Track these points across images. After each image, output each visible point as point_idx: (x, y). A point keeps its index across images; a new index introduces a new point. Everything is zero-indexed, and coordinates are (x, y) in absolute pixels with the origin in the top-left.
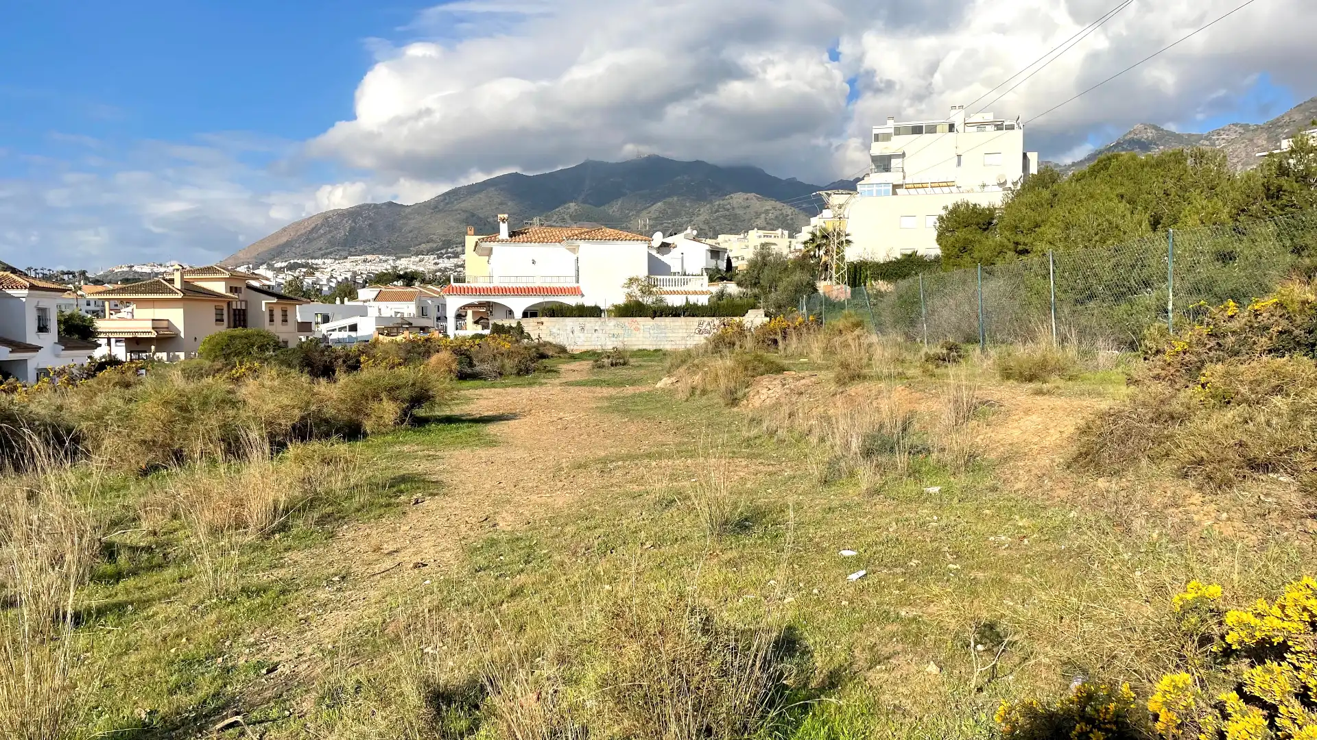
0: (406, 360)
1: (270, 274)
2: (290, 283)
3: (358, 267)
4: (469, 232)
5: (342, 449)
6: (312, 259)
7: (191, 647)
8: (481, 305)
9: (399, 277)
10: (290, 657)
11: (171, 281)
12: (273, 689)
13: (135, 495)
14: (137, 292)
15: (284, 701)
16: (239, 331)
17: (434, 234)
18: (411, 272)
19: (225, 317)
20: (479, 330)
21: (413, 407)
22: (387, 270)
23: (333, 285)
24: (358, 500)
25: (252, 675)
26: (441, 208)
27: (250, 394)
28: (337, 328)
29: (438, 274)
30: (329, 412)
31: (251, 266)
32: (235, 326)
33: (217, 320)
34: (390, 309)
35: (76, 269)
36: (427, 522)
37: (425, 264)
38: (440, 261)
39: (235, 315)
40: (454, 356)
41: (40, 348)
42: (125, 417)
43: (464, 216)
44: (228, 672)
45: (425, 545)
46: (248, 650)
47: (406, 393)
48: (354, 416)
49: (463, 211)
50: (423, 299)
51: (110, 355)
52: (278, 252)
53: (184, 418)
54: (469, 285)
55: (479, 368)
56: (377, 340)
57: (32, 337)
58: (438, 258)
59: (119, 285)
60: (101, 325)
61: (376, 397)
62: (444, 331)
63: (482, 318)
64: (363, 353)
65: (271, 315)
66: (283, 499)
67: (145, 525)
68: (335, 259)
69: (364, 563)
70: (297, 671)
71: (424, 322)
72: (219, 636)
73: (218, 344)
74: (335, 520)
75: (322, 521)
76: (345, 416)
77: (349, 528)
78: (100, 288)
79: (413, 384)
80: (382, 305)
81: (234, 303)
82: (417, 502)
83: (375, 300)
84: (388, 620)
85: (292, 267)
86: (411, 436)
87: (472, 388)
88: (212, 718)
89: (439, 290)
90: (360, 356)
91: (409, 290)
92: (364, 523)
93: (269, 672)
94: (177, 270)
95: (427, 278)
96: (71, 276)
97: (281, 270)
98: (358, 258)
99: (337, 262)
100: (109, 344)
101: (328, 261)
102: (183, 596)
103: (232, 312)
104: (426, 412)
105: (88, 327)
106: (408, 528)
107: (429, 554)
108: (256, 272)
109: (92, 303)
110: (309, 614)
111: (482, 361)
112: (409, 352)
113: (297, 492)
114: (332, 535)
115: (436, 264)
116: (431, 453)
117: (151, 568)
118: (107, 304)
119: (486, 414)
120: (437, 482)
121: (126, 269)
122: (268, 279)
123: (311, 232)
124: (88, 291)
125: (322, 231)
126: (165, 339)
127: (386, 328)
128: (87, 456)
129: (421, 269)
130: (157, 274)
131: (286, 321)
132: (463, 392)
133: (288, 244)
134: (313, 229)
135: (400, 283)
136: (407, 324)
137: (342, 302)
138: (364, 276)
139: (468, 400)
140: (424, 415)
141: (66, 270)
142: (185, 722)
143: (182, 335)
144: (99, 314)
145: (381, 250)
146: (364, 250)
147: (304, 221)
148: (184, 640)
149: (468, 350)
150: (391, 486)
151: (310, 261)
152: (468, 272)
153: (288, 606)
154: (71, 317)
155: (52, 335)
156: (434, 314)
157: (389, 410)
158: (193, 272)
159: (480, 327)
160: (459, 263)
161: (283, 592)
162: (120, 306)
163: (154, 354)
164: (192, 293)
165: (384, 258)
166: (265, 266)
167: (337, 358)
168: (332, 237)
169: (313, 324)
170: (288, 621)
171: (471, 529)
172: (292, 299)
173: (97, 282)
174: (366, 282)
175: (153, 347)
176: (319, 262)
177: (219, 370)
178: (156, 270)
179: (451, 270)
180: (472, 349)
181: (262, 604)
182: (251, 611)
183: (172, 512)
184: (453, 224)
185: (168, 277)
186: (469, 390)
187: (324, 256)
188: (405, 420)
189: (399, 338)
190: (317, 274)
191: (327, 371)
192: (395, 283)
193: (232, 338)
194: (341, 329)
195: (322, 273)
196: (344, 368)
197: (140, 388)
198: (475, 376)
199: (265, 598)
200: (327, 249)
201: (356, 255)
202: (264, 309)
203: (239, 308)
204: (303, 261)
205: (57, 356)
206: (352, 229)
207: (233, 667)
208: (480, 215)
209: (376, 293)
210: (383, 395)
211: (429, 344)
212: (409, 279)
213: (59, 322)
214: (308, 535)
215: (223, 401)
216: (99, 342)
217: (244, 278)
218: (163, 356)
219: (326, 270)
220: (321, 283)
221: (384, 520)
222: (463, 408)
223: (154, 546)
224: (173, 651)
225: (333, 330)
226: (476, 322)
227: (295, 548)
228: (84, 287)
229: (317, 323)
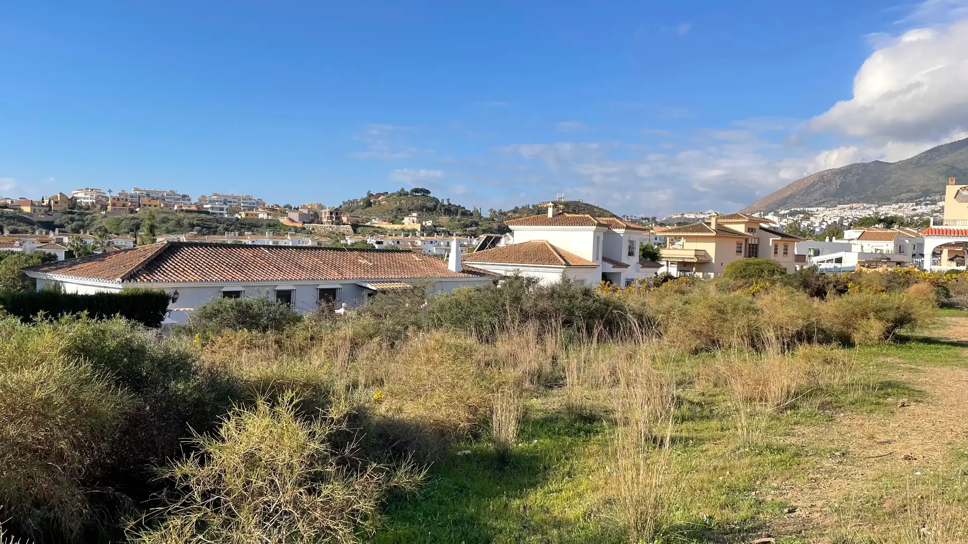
0: (887, 288)
1: (776, 219)
2: (790, 226)
3: (845, 213)
4: (950, 182)
5: (840, 353)
6: (808, 207)
7: (733, 479)
8: (958, 244)
9: (880, 221)
10: (805, 505)
11: (709, 224)
12: (794, 526)
13: (690, 366)
14: (687, 231)
15: (804, 537)
16: (752, 260)
17: (915, 185)
18: (891, 217)
19: (743, 250)
20: (953, 266)
21: (895, 327)
22: (869, 215)
23: (824, 227)
24: (852, 396)
25: (777, 511)
26: (922, 163)
27: (765, 305)
28: (826, 260)
29: (916, 218)
30: (826, 324)
31: (762, 213)
32: (750, 256)
33: (737, 252)
34: (870, 246)
35: (650, 216)
36: (913, 424)
37: (905, 210)
38: (919, 207)
39: (750, 248)
40: (932, 287)
41: (629, 266)
42: (683, 314)
43: (944, 169)
44: (760, 503)
45: (914, 442)
46: (773, 492)
47: (891, 315)
48: (845, 330)
49: (944, 165)
50: (900, 239)
51: (667, 273)
52: (783, 203)
53: (721, 318)
54: (947, 228)
55: (955, 299)
56: (861, 271)
57: (625, 259)
58: (916, 205)
59: (675, 227)
60: (664, 252)
61: (865, 315)
62: (920, 265)
63: (957, 256)
64: (851, 280)
65: (776, 249)
66: (794, 385)
67: (698, 388)
68: (827, 207)
69: (861, 446)
70: (811, 517)
71: (899, 258)
72: (752, 476)
73: (738, 268)
74: (833, 408)
75: (823, 406)
76: (837, 328)
77: (844, 416)
78: (663, 228)
79: (898, 308)
80: (865, 243)
81: (750, 239)
82: (903, 406)
83: (858, 239)
84: (886, 497)
85: (792, 214)
86: (893, 350)
87: (948, 316)
88: (750, 534)
89: (916, 232)
90: (847, 282)
91: (889, 231)
92: (857, 414)
93: (790, 512)
94: (714, 216)
95: (905, 222)
96: (647, 221)
97: (784, 216)
98: (846, 206)
99: (828, 209)
100: (668, 265)
101: (821, 209)
102: (724, 441)
103: (748, 246)
104: (907, 331)
105: (656, 254)
106: (897, 425)
107: (918, 451)
108: (766, 217)
109: (658, 238)
110: (818, 476)
111: (959, 293)
112: (890, 281)
113: (804, 382)
114: (831, 419)
115: (914, 210)
116: (913, 367)
117: (702, 418)
118: (668, 238)
119: (964, 339)
120: (920, 391)
121: (679, 216)
122: (774, 223)
123: (809, 187)
124: (657, 231)
125: (818, 186)
126: (702, 263)
127: (867, 261)
128: (660, 337)
129: (900, 214)
130: (699, 219)
131: (787, 254)
132: (942, 319)
133: (791, 196)
134: (812, 184)
135: (881, 226)
136: (885, 259)
137: (831, 240)
138: (850, 220)
139: (945, 326)
140: (905, 334)
141: (644, 217)
142: (732, 531)
143: (713, 261)
144: (663, 245)
145: (868, 200)
146: (851, 199)
147: (804, 179)
148: (728, 473)
149: (945, 283)
150: (881, 389)
151: (806, 209)
152: (946, 216)
153: (801, 466)
154: (647, 247)
155: (636, 259)
156: (910, 251)
157: (876, 328)
158: (724, 218)
159: (954, 264)
160: (936, 209)
161: (797, 455)
162: (674, 241)
163: (695, 273)
164: (723, 232)
165: (868, 206)
166: (772, 213)
167: (828, 283)
168: (826, 190)
169: (807, 257)
170: (802, 478)
171: (957, 436)
172: (792, 237)
173: (662, 224)
174: (851, 225)
175: (694, 269)
176: (814, 209)
177: (741, 287)
178: (698, 216)
179: (928, 214)
180: (950, 282)
181: (781, 461)
182: (774, 464)
183: (714, 382)
184: (933, 176)
185: (707, 221)
186: (947, 317)
187: (817, 206)
188: (888, 337)
189: (880, 270)
190: (812, 219)
191: (820, 293)
192: (877, 225)
193: (748, 264)
194: (828, 261)
195: (816, 218)
196: (834, 291)
197: (691, 295)
198: (950, 306)
199: (784, 456)
200: (820, 200)
201: (845, 204)
202: (771, 245)
203: (753, 243)
204: (802, 209)
205: (638, 271)
206: (842, 183)
207: (763, 501)
208: (960, 168)
209: (860, 233)
210: (871, 315)
211: (908, 276)
212: (889, 222)
213: (640, 249)
214: (811, 416)
215: (748, 309)
216: (661, 263)
217: (757, 221)
218: (700, 275)
219: (819, 216)
220: (815, 225)
221: (874, 415)
222: (941, 332)
223: (703, 403)
224: (721, 478)
225: (823, 262)
226: (951, 260)
227: (802, 424)
228: (654, 228)
229: (810, 256)
